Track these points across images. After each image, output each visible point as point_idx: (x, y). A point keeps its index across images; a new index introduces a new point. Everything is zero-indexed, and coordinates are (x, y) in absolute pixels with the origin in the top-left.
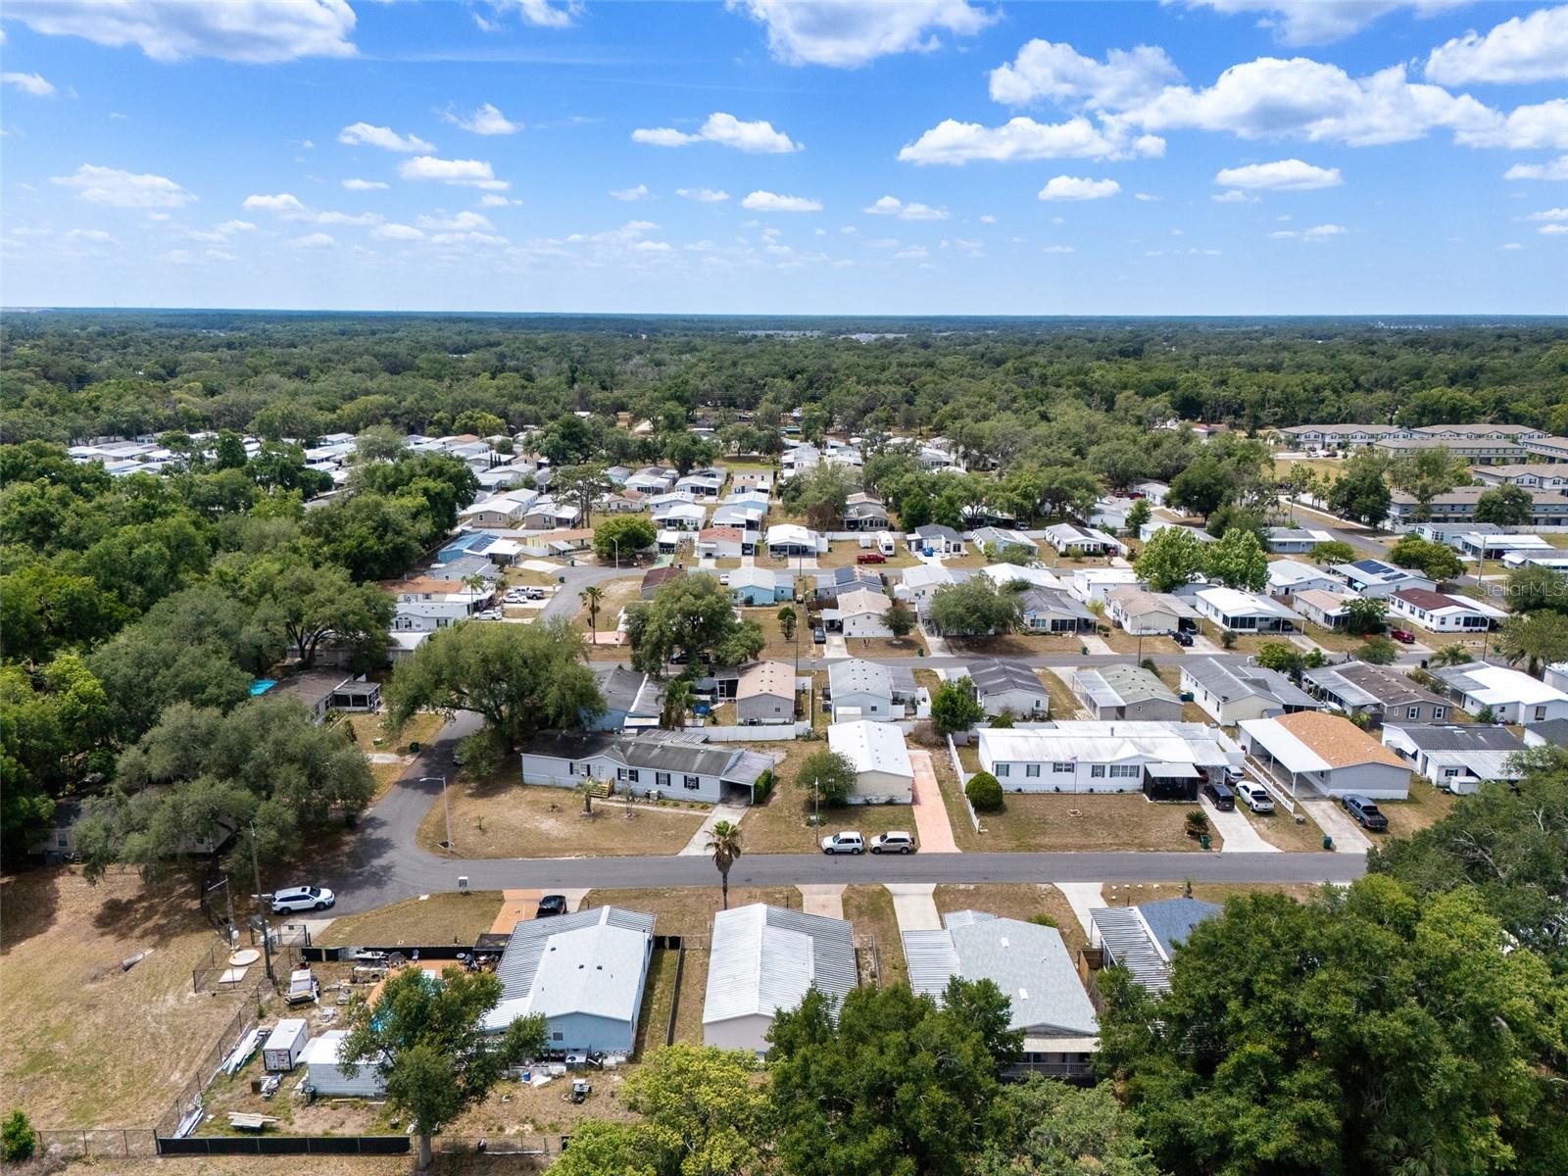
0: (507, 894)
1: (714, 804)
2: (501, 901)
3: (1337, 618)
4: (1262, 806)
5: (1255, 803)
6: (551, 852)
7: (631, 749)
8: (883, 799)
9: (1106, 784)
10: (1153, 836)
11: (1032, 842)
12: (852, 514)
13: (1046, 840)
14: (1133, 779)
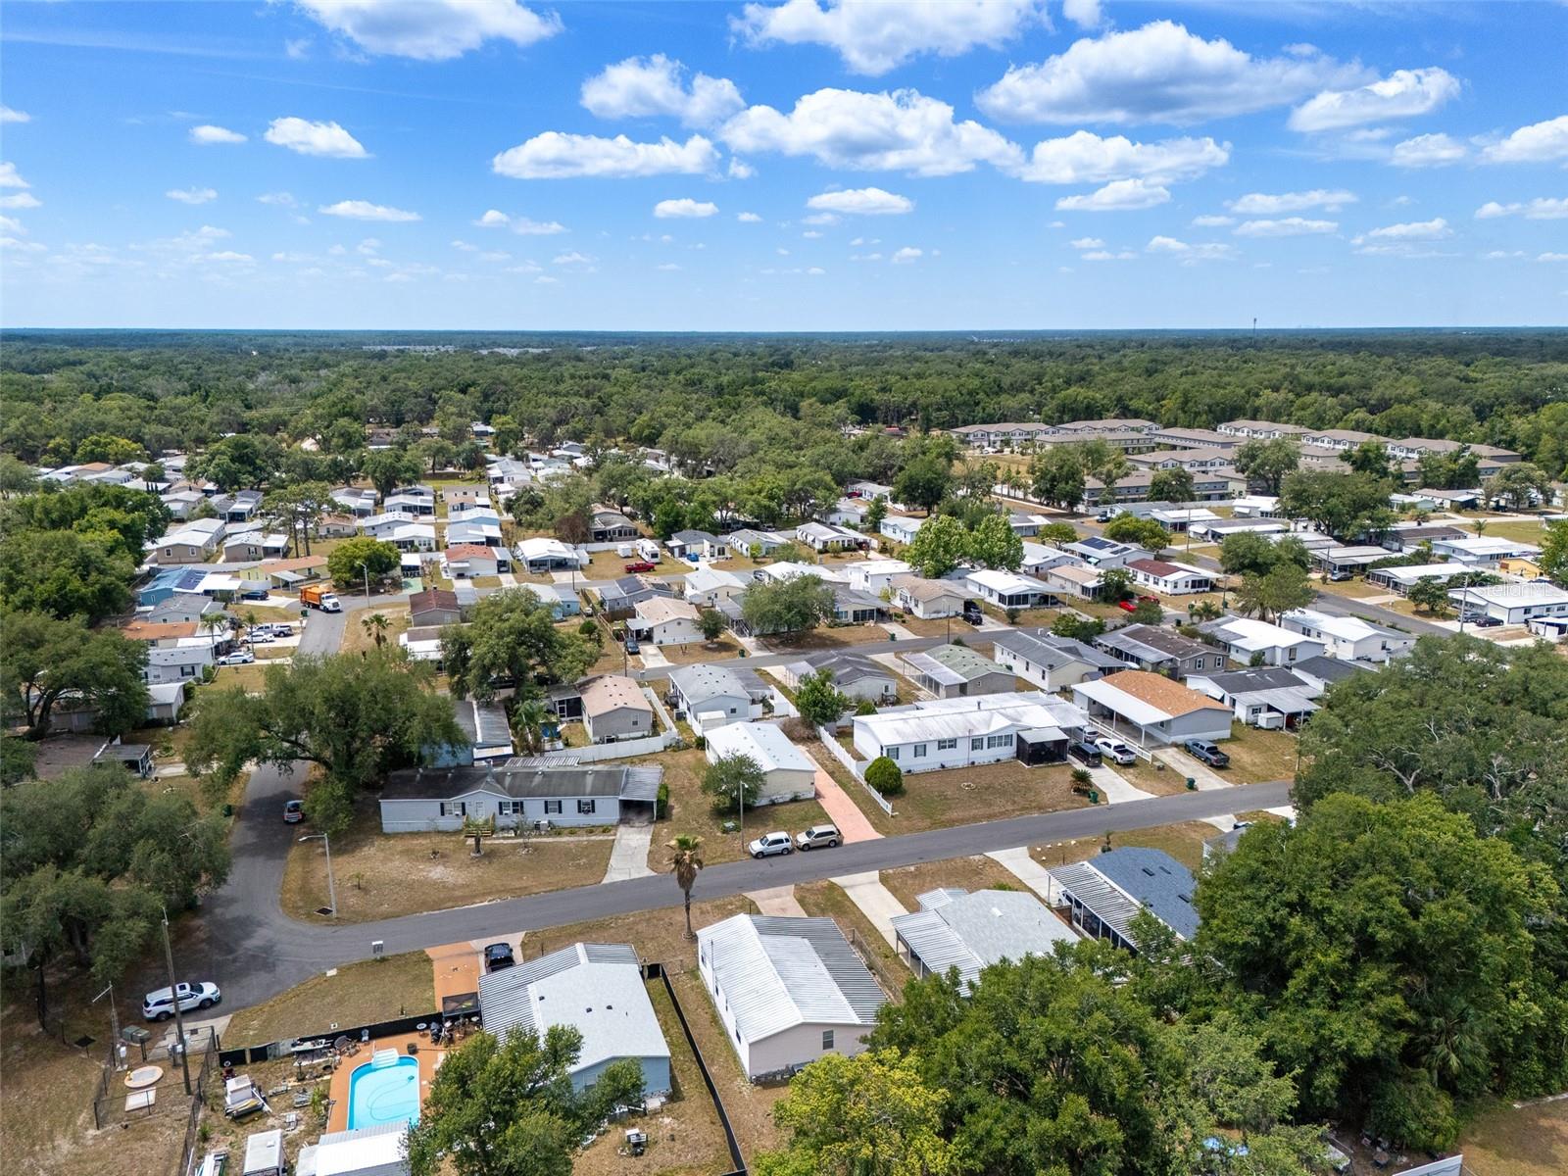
0: (430, 952)
1: (617, 826)
2: (429, 961)
3: (1094, 589)
4: (1126, 758)
5: (1119, 756)
6: (457, 901)
7: (508, 780)
8: (788, 797)
9: (985, 756)
10: (1046, 798)
11: (943, 818)
12: (598, 525)
13: (954, 815)
14: (1008, 747)
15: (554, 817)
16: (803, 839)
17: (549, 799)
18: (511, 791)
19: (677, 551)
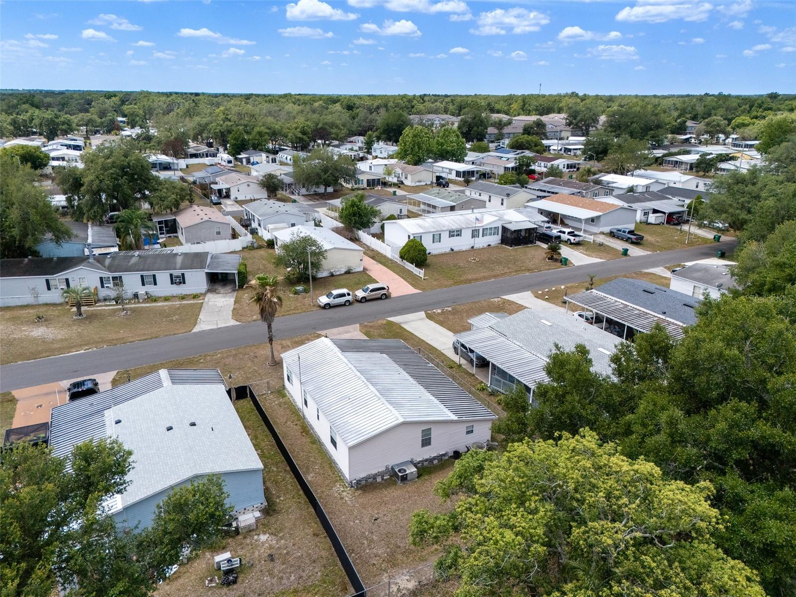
0: (16, 393)
1: (205, 294)
3: (513, 168)
4: (577, 239)
5: (572, 238)
6: (52, 351)
7: (108, 262)
8: (343, 271)
9: (481, 242)
10: (530, 265)
11: (462, 279)
12: (191, 151)
13: (470, 277)
14: (496, 236)
15: (150, 289)
16: (360, 294)
17: (145, 273)
18: (110, 269)
19: (244, 160)
